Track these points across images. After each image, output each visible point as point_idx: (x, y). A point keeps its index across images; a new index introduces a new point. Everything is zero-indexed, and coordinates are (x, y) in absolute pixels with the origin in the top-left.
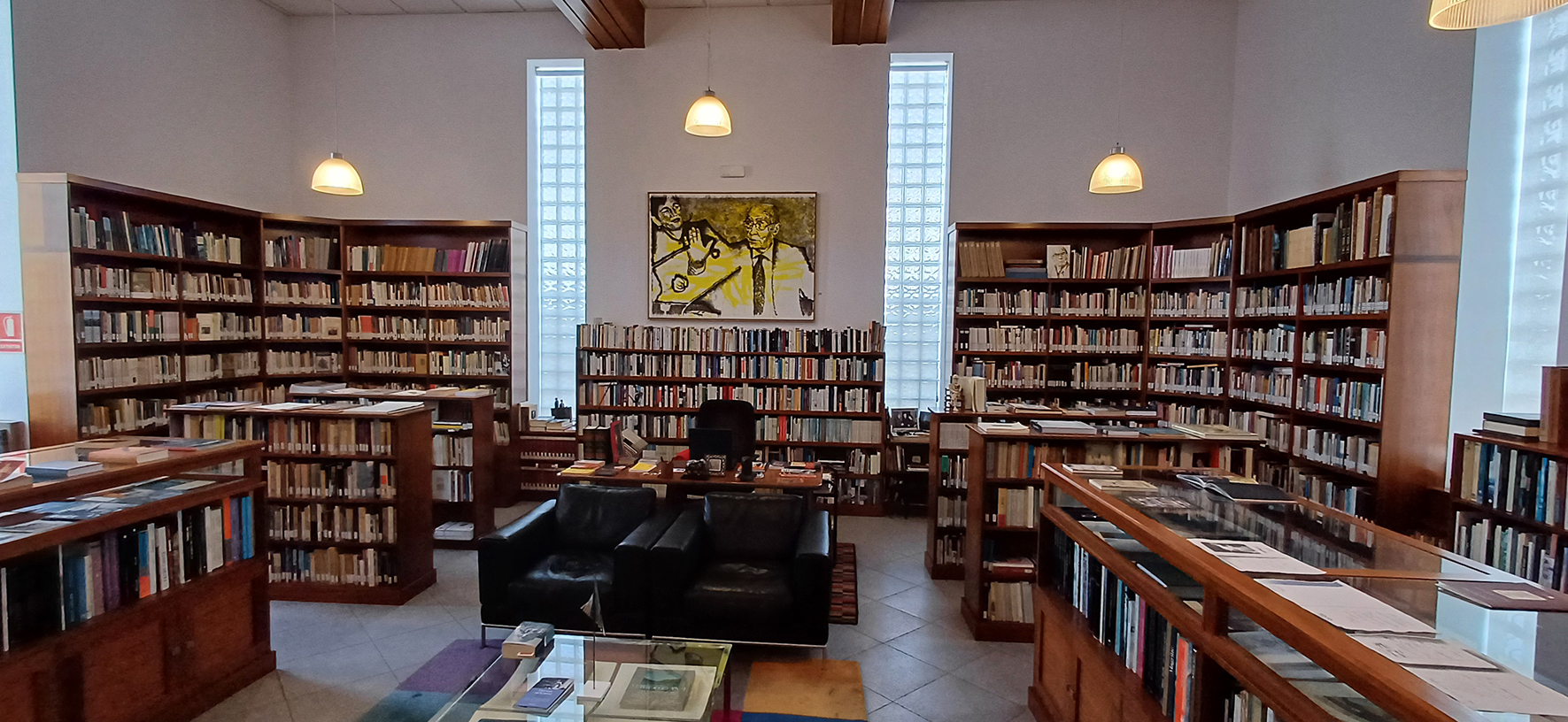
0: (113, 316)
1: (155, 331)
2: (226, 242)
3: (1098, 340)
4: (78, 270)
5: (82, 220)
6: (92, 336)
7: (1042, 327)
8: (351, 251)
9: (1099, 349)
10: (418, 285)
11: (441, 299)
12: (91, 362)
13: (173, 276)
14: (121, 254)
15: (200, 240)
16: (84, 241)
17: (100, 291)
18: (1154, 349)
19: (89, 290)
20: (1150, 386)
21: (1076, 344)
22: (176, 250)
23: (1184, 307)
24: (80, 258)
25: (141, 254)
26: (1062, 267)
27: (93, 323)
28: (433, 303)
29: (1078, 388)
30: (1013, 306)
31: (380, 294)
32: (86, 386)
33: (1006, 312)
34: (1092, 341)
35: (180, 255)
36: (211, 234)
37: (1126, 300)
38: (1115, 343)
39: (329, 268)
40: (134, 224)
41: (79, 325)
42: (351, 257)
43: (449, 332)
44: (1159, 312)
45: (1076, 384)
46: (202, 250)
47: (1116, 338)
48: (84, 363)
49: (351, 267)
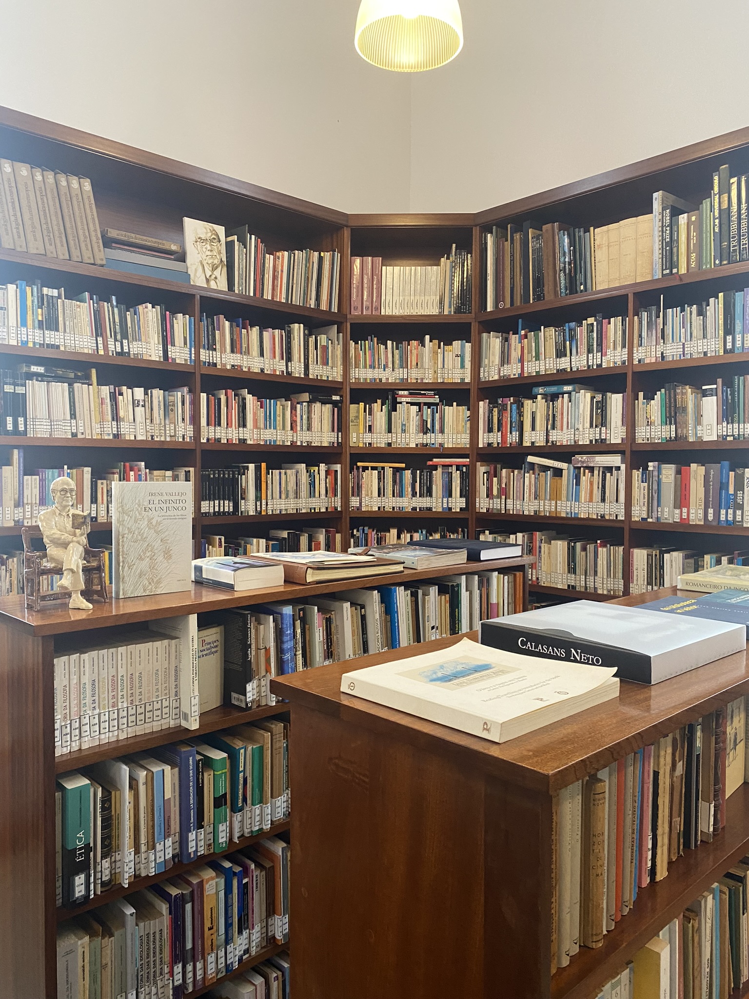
3: (279, 419)
7: (186, 389)
9: (282, 436)
18: (358, 438)
20: (354, 502)
21: (244, 426)
23: (404, 364)
26: (214, 268)
29: (251, 513)
30: (125, 336)
33: (111, 347)
34: (270, 421)
37: (316, 348)
38: (305, 427)
44: (363, 374)
45: (249, 507)
47: (305, 417)
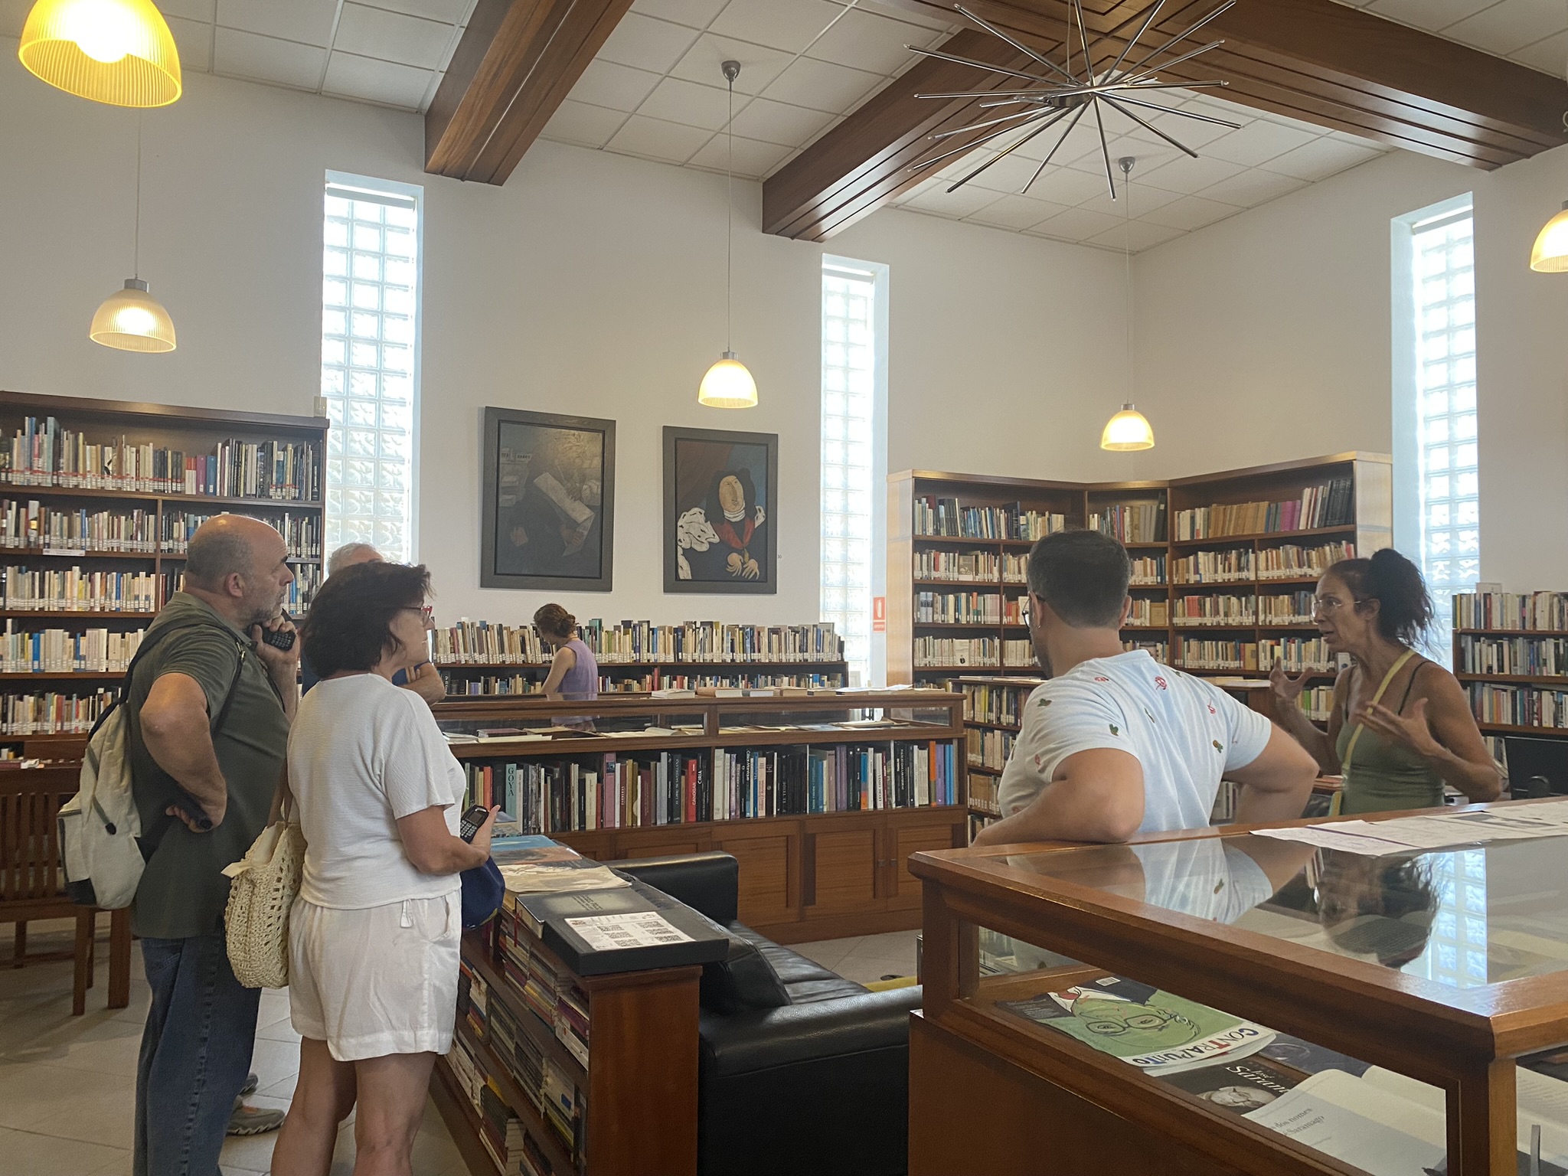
0: (943, 598)
1: (978, 613)
2: (1049, 519)
4: (917, 556)
5: (924, 512)
6: (926, 616)
8: (1179, 517)
10: (1247, 553)
11: (1273, 569)
12: (925, 640)
13: (996, 559)
14: (953, 539)
15: (1022, 519)
16: (924, 529)
17: (934, 574)
19: (926, 573)
22: (1000, 532)
24: (920, 545)
25: (969, 538)
27: (926, 604)
28: (1263, 575)
31: (1207, 568)
32: (921, 662)
35: (1004, 536)
36: (1034, 512)
39: (1155, 540)
40: (965, 509)
41: (917, 605)
42: (1179, 525)
43: (1282, 613)
46: (1025, 530)
48: (920, 641)
49: (1179, 537)
